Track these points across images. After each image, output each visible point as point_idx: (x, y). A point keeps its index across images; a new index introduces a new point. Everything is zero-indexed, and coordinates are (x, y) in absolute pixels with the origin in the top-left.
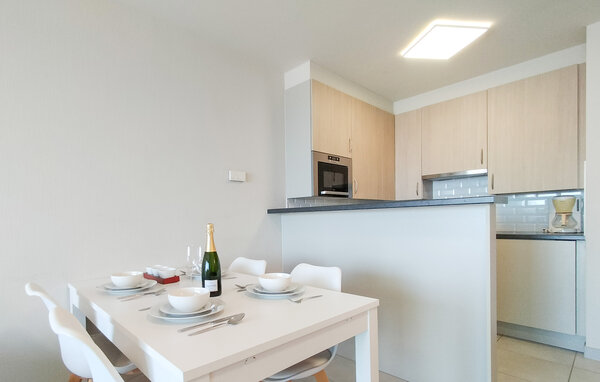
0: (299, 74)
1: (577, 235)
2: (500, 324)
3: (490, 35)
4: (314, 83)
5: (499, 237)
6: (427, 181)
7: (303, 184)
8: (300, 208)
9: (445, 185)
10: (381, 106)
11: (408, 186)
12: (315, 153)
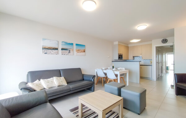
0: (116, 43)
1: (151, 66)
2: (140, 77)
3: (140, 41)
4: (119, 45)
5: (140, 65)
6: (134, 57)
7: (117, 58)
8: (116, 61)
9: (136, 57)
10: (127, 45)
11: (131, 58)
12: (118, 54)
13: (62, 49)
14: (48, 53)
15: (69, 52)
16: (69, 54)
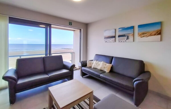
13: (119, 36)
14: (108, 41)
15: (128, 38)
16: (127, 41)
